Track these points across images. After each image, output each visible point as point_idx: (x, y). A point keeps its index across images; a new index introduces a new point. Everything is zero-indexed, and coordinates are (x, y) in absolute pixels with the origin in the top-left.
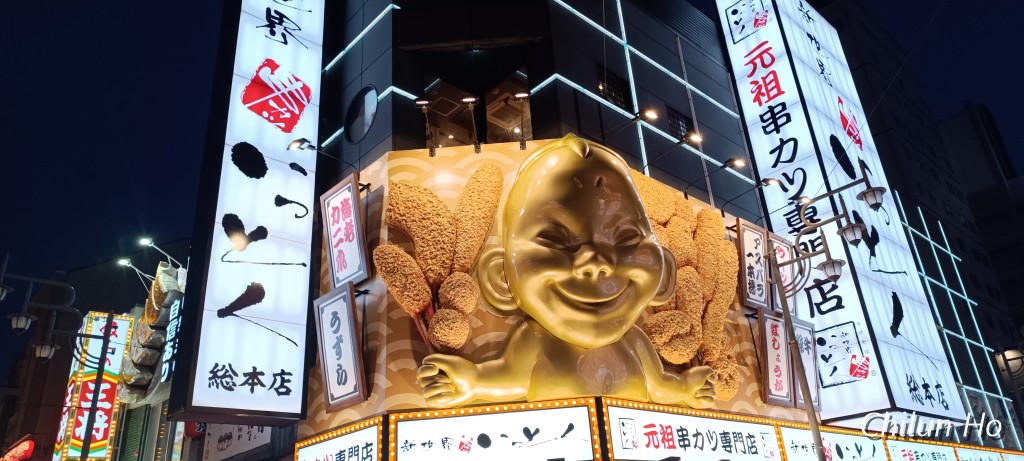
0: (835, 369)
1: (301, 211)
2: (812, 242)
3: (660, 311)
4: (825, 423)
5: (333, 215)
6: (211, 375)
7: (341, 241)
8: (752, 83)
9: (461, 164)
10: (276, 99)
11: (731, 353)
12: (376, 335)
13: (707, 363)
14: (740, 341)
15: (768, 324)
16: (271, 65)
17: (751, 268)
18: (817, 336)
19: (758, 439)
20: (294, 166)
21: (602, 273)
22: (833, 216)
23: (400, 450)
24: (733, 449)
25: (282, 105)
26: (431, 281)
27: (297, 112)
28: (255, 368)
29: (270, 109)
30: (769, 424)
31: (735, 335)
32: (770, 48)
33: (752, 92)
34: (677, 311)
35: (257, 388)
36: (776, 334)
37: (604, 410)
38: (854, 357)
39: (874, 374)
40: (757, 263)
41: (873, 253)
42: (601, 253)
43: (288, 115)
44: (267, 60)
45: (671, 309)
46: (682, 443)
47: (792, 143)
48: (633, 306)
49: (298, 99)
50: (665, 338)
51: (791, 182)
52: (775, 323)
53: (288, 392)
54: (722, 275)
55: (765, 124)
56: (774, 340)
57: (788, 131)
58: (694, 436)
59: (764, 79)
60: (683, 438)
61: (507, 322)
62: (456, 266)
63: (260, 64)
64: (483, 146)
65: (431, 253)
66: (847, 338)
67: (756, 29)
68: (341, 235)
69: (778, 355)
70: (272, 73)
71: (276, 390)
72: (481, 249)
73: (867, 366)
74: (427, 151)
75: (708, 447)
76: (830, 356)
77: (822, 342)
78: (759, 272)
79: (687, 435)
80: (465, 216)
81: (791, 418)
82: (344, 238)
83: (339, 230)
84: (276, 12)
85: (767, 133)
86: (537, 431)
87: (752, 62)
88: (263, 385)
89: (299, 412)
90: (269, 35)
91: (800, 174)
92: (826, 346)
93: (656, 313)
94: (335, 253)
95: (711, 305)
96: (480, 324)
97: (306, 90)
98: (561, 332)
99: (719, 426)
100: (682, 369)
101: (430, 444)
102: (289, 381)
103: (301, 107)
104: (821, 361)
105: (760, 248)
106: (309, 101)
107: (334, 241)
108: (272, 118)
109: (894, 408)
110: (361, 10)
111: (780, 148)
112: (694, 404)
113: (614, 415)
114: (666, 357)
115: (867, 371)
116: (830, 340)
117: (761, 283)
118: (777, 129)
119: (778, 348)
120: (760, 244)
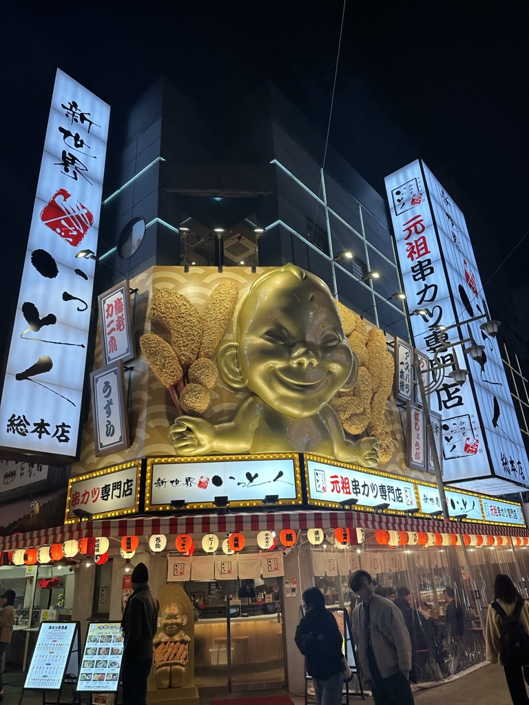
0: (454, 447)
1: (83, 306)
2: (442, 357)
3: (343, 396)
4: (445, 484)
5: (108, 310)
6: (9, 423)
7: (113, 330)
8: (407, 244)
9: (207, 280)
10: (67, 220)
11: (388, 430)
12: (139, 400)
13: (373, 435)
14: (392, 422)
15: (413, 412)
16: (64, 193)
17: (402, 372)
18: (443, 423)
19: (403, 492)
20: (78, 272)
21: (311, 364)
22: (459, 340)
23: (154, 486)
24: (387, 497)
25: (71, 225)
26: (183, 362)
27: (82, 232)
28: (42, 420)
29: (62, 227)
30: (410, 482)
31: (389, 419)
32: (422, 220)
33: (407, 251)
34: (354, 398)
35: (44, 435)
36: (418, 420)
37: (305, 463)
38: (468, 439)
39: (481, 451)
40: (406, 369)
41: (483, 369)
42: (311, 349)
43: (75, 233)
44: (61, 190)
45: (351, 395)
46: (355, 491)
47: (433, 288)
48: (330, 389)
49: (83, 222)
50: (347, 416)
51: (431, 315)
52: (417, 412)
53: (67, 440)
54: (384, 376)
55: (415, 274)
56: (416, 424)
57: (431, 279)
58: (362, 486)
59: (416, 242)
60: (356, 487)
61: (237, 396)
62: (202, 353)
63: (55, 192)
64: (224, 268)
65: (184, 342)
66: (464, 426)
67: (412, 206)
68: (114, 325)
69: (418, 434)
70: (65, 200)
71: (58, 437)
72: (221, 343)
73: (477, 446)
74: (183, 268)
75: (372, 494)
76: (451, 437)
77: (446, 428)
78: (407, 375)
79: (358, 485)
80: (210, 317)
81: (424, 479)
82: (116, 328)
83: (112, 321)
84: (70, 154)
85: (415, 280)
86: (256, 475)
87: (408, 229)
88: (48, 434)
89: (74, 455)
90: (64, 172)
91: (438, 310)
92: (449, 431)
93: (340, 397)
94: (108, 339)
95: (376, 396)
96: (218, 396)
97: (90, 216)
98: (276, 404)
99: (378, 481)
100: (356, 438)
101: (177, 482)
102: (68, 432)
103: (85, 228)
104: (445, 441)
105: (409, 358)
106: (91, 225)
107: (108, 330)
108: (63, 234)
109: (493, 475)
110: (135, 160)
111: (425, 291)
112: (363, 464)
113: (312, 467)
114: (347, 428)
115: (476, 449)
116: (452, 427)
117: (408, 383)
118: (423, 278)
119: (418, 430)
120: (408, 356)
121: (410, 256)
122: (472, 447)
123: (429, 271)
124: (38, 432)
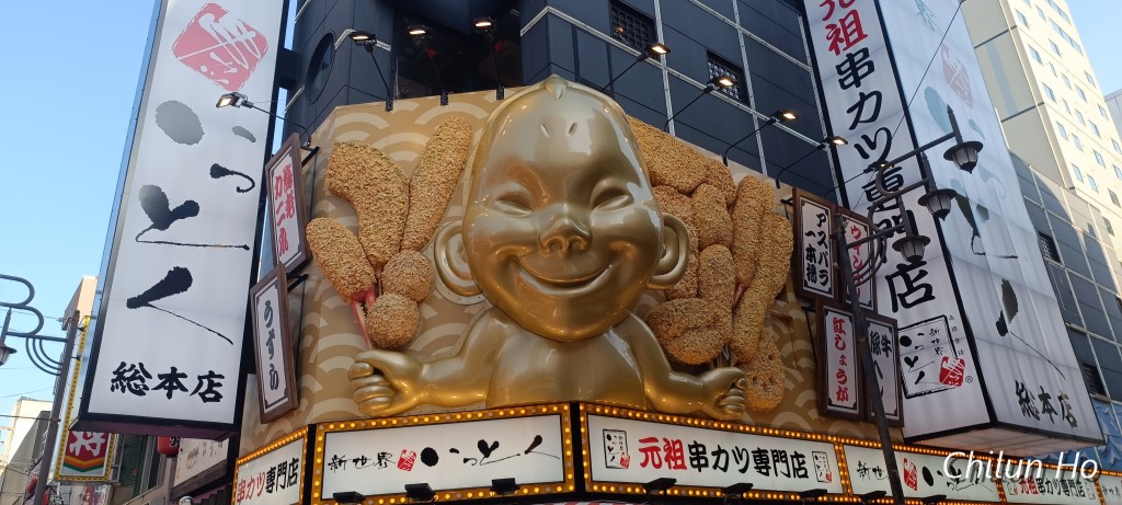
0: (922, 374)
1: (246, 184)
3: (673, 298)
4: (907, 441)
5: (276, 187)
6: (115, 377)
7: (283, 217)
8: (828, 27)
9: (423, 120)
12: (313, 329)
14: (792, 338)
15: (830, 319)
17: (811, 250)
19: (809, 459)
20: (239, 131)
23: (327, 468)
24: (772, 471)
26: (373, 260)
28: (174, 369)
30: (826, 441)
31: (785, 332)
33: (828, 38)
34: (697, 299)
36: (842, 331)
37: (582, 419)
38: (946, 359)
39: (970, 379)
40: (820, 243)
41: (976, 234)
45: (690, 296)
46: (695, 463)
47: (874, 97)
51: (873, 146)
52: (839, 317)
55: (843, 77)
57: (870, 84)
58: (714, 454)
59: (842, 21)
60: (698, 456)
61: (467, 311)
62: (405, 243)
63: (199, 10)
64: (451, 97)
65: (376, 227)
66: (937, 336)
68: (283, 210)
69: (843, 357)
73: (962, 371)
74: (384, 104)
76: (916, 358)
77: (906, 341)
78: (823, 255)
79: (704, 452)
80: (421, 181)
82: (286, 213)
83: (281, 204)
85: (844, 87)
86: (496, 445)
87: (829, 2)
88: (184, 389)
89: (231, 422)
91: (883, 136)
92: (912, 347)
94: (278, 229)
95: (748, 293)
96: (434, 313)
99: (751, 443)
101: (364, 461)
102: (219, 385)
104: (905, 367)
105: (825, 225)
107: (278, 218)
109: (995, 424)
111: (860, 105)
112: (716, 414)
113: (596, 428)
114: (676, 355)
115: (961, 377)
116: (916, 340)
117: (825, 268)
118: (857, 83)
119: (843, 348)
120: (825, 220)
121: (834, 47)
122: (953, 374)
123: (866, 69)
124: (165, 388)
